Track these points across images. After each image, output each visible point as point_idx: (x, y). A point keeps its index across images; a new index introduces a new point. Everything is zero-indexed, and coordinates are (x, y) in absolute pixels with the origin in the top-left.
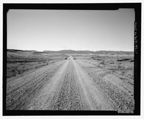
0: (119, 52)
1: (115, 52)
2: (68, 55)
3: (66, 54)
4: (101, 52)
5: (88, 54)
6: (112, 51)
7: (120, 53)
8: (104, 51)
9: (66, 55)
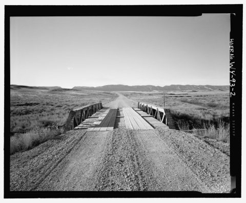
0: (204, 86)
1: (198, 86)
2: (117, 92)
3: (112, 92)
4: (173, 88)
5: (150, 91)
6: (193, 86)
7: (206, 89)
8: (178, 85)
9: (112, 94)
